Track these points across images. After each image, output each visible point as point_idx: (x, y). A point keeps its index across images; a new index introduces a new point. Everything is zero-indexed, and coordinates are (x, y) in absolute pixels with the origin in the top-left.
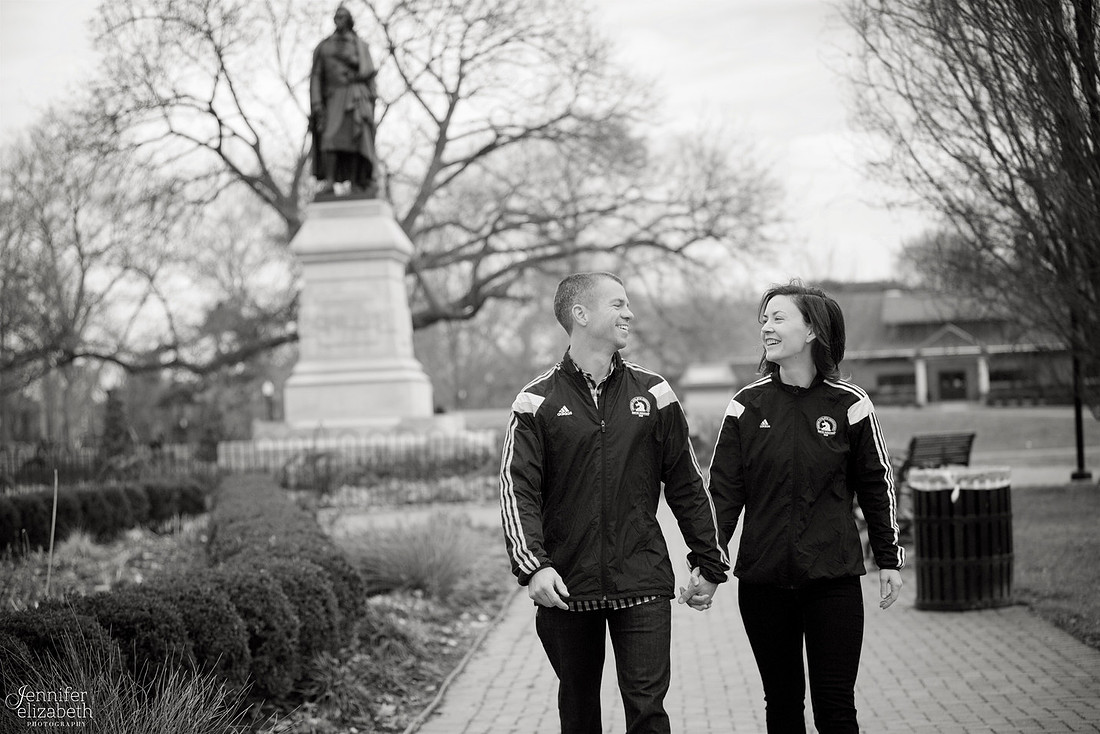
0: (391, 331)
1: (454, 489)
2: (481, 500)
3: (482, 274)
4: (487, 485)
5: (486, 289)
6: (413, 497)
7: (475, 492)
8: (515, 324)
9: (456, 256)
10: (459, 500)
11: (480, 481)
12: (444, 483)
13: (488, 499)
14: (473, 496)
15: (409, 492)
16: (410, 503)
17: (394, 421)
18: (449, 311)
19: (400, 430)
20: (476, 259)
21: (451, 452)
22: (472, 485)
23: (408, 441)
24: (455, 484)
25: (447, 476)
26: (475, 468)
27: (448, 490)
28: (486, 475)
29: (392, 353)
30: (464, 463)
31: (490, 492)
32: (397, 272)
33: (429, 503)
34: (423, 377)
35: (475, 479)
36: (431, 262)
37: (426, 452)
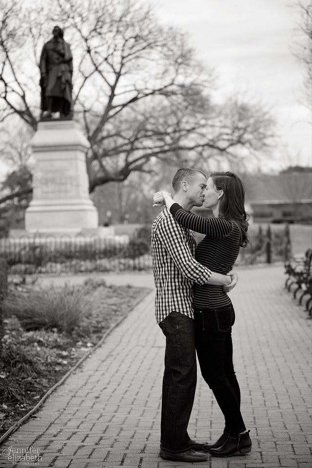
0: (78, 186)
1: (103, 265)
2: (117, 271)
3: (131, 159)
4: (120, 263)
5: (131, 167)
6: (83, 269)
7: (114, 267)
8: (152, 184)
10: (106, 271)
11: (117, 261)
12: (99, 262)
13: (121, 270)
14: (113, 269)
15: (81, 266)
16: (81, 272)
17: (78, 230)
18: (114, 177)
19: (80, 234)
20: (129, 152)
21: (103, 247)
22: (113, 263)
23: (81, 241)
24: (104, 262)
25: (100, 258)
26: (115, 254)
27: (101, 266)
28: (119, 258)
29: (78, 196)
30: (110, 251)
31: (122, 267)
32: (81, 157)
33: (91, 271)
34: (94, 208)
35: (114, 260)
36: (106, 154)
37: (91, 246)
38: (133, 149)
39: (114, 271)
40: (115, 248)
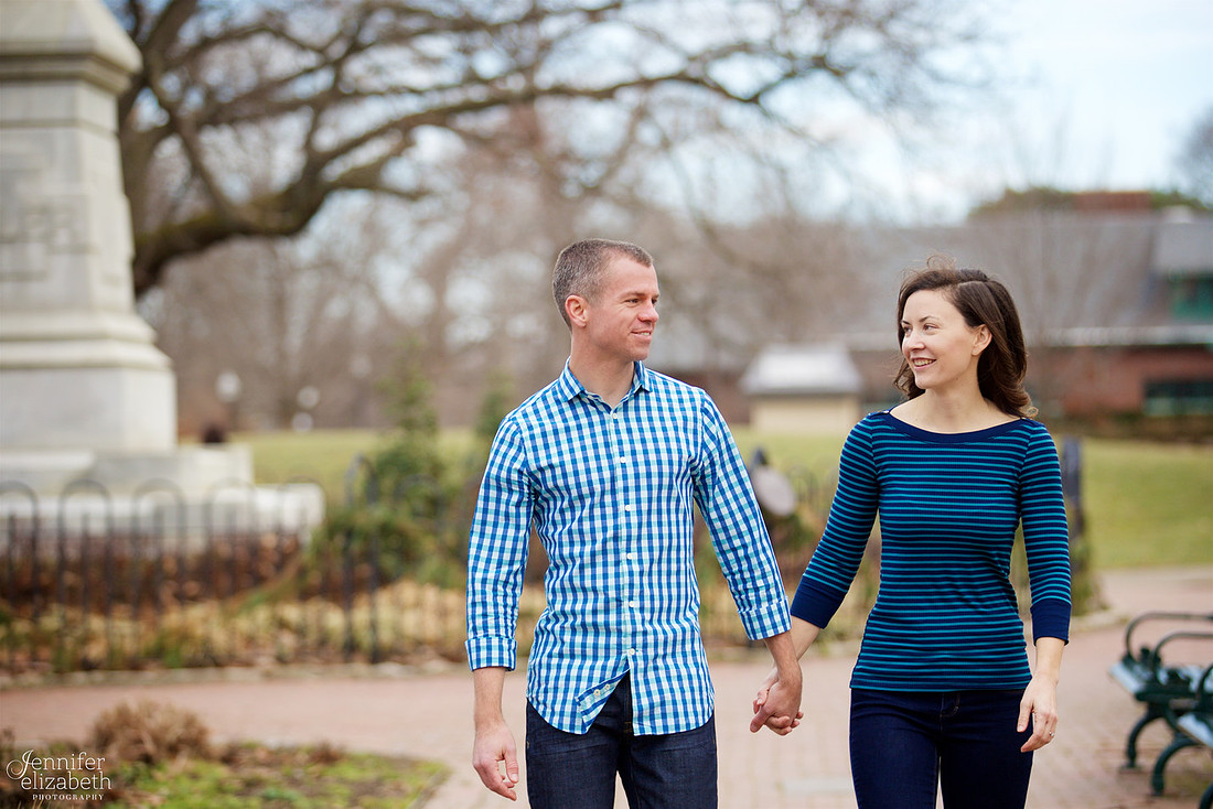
0: (80, 249)
1: (199, 631)
2: (265, 662)
3: (326, 139)
4: (282, 625)
5: (336, 170)
6: (95, 651)
7: (250, 641)
9: (264, 102)
10: (208, 661)
11: (262, 615)
12: (173, 618)
13: (281, 660)
14: (243, 653)
15: (87, 639)
16: (88, 666)
17: (79, 461)
18: (251, 217)
19: (85, 482)
20: (319, 106)
21: (196, 543)
22: (243, 624)
23: (88, 513)
24: (203, 620)
25: (183, 599)
26: (259, 580)
27: (184, 636)
28: (273, 600)
29: (79, 301)
30: (230, 565)
31: (288, 641)
32: (99, 110)
33: (134, 665)
34: (155, 358)
35: (250, 608)
36: (219, 114)
37: (136, 537)
38: (340, 95)
39: (248, 664)
40: (255, 549)
